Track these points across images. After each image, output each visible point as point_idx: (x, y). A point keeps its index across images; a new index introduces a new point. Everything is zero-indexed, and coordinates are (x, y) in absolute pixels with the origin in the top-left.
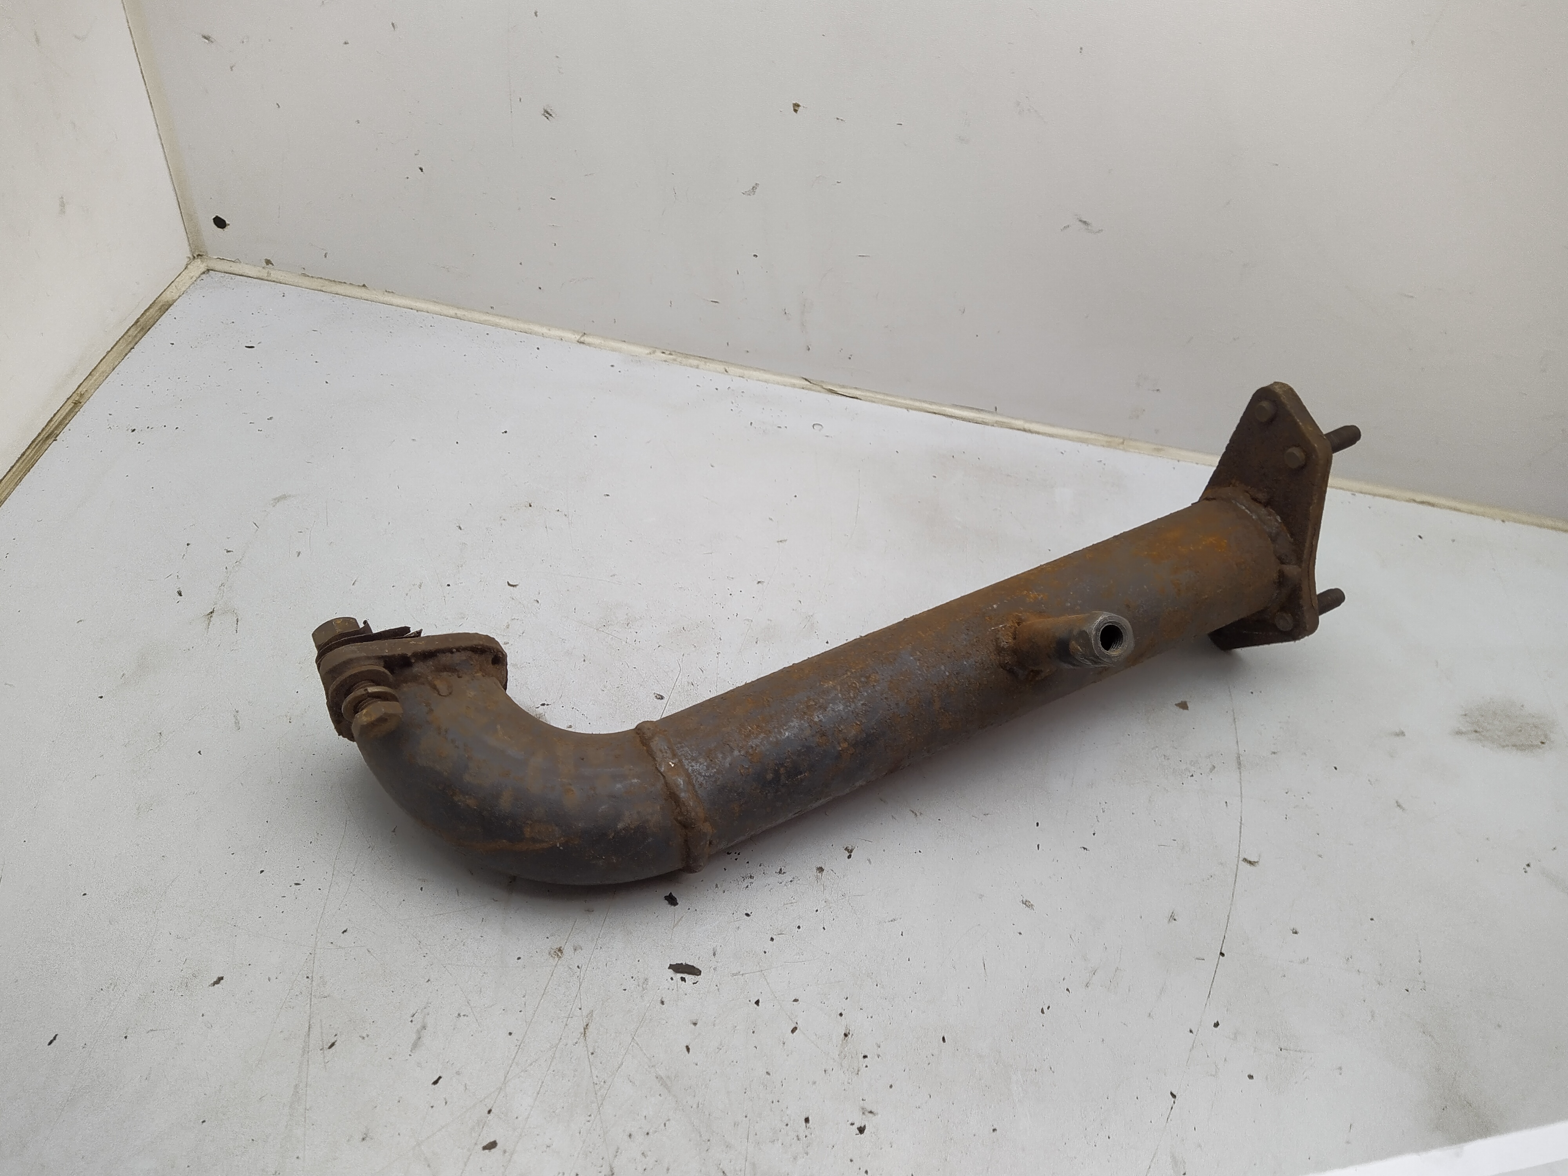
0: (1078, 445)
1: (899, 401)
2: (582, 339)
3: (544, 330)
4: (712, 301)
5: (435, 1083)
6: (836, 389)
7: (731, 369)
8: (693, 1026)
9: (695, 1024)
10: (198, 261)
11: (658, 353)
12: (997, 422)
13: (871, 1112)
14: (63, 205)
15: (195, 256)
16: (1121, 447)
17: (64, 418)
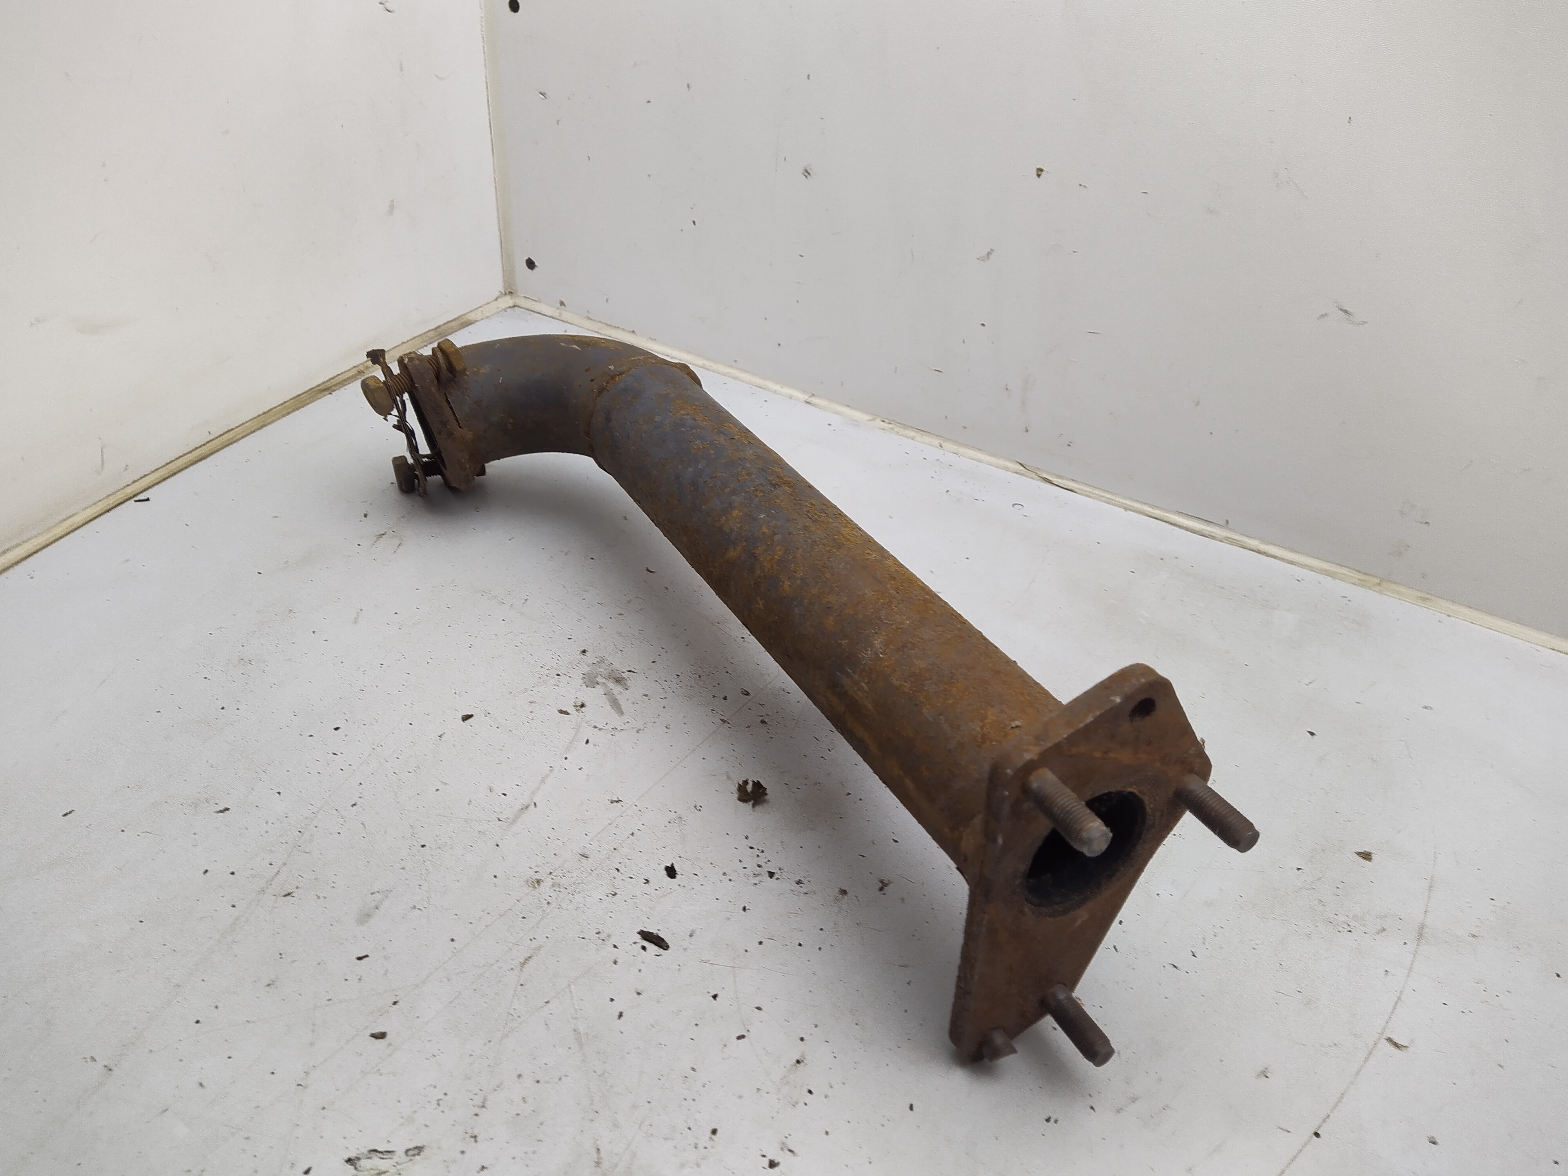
0: (1321, 577)
1: (1118, 499)
2: (810, 400)
3: (777, 387)
4: (936, 370)
5: (359, 959)
6: (1050, 479)
7: (946, 445)
8: (636, 995)
9: (639, 994)
10: (508, 297)
11: (878, 422)
12: (1227, 538)
13: (791, 1151)
14: (392, 207)
15: (507, 292)
16: (1377, 588)
17: (345, 380)
